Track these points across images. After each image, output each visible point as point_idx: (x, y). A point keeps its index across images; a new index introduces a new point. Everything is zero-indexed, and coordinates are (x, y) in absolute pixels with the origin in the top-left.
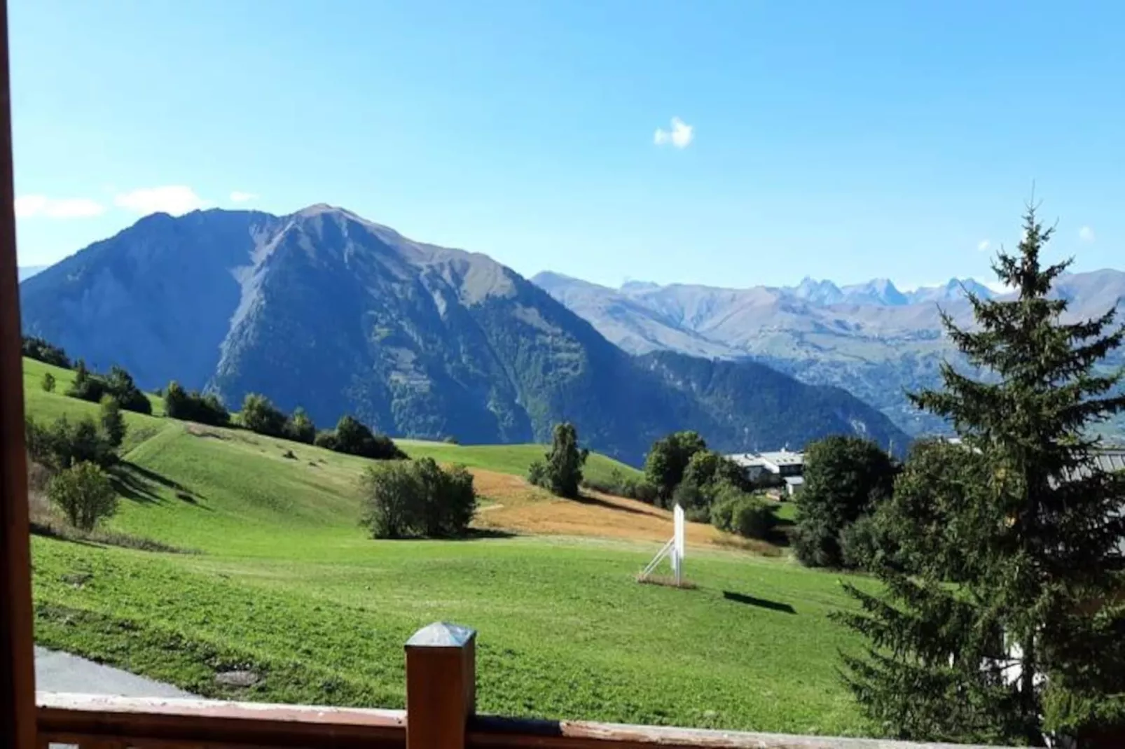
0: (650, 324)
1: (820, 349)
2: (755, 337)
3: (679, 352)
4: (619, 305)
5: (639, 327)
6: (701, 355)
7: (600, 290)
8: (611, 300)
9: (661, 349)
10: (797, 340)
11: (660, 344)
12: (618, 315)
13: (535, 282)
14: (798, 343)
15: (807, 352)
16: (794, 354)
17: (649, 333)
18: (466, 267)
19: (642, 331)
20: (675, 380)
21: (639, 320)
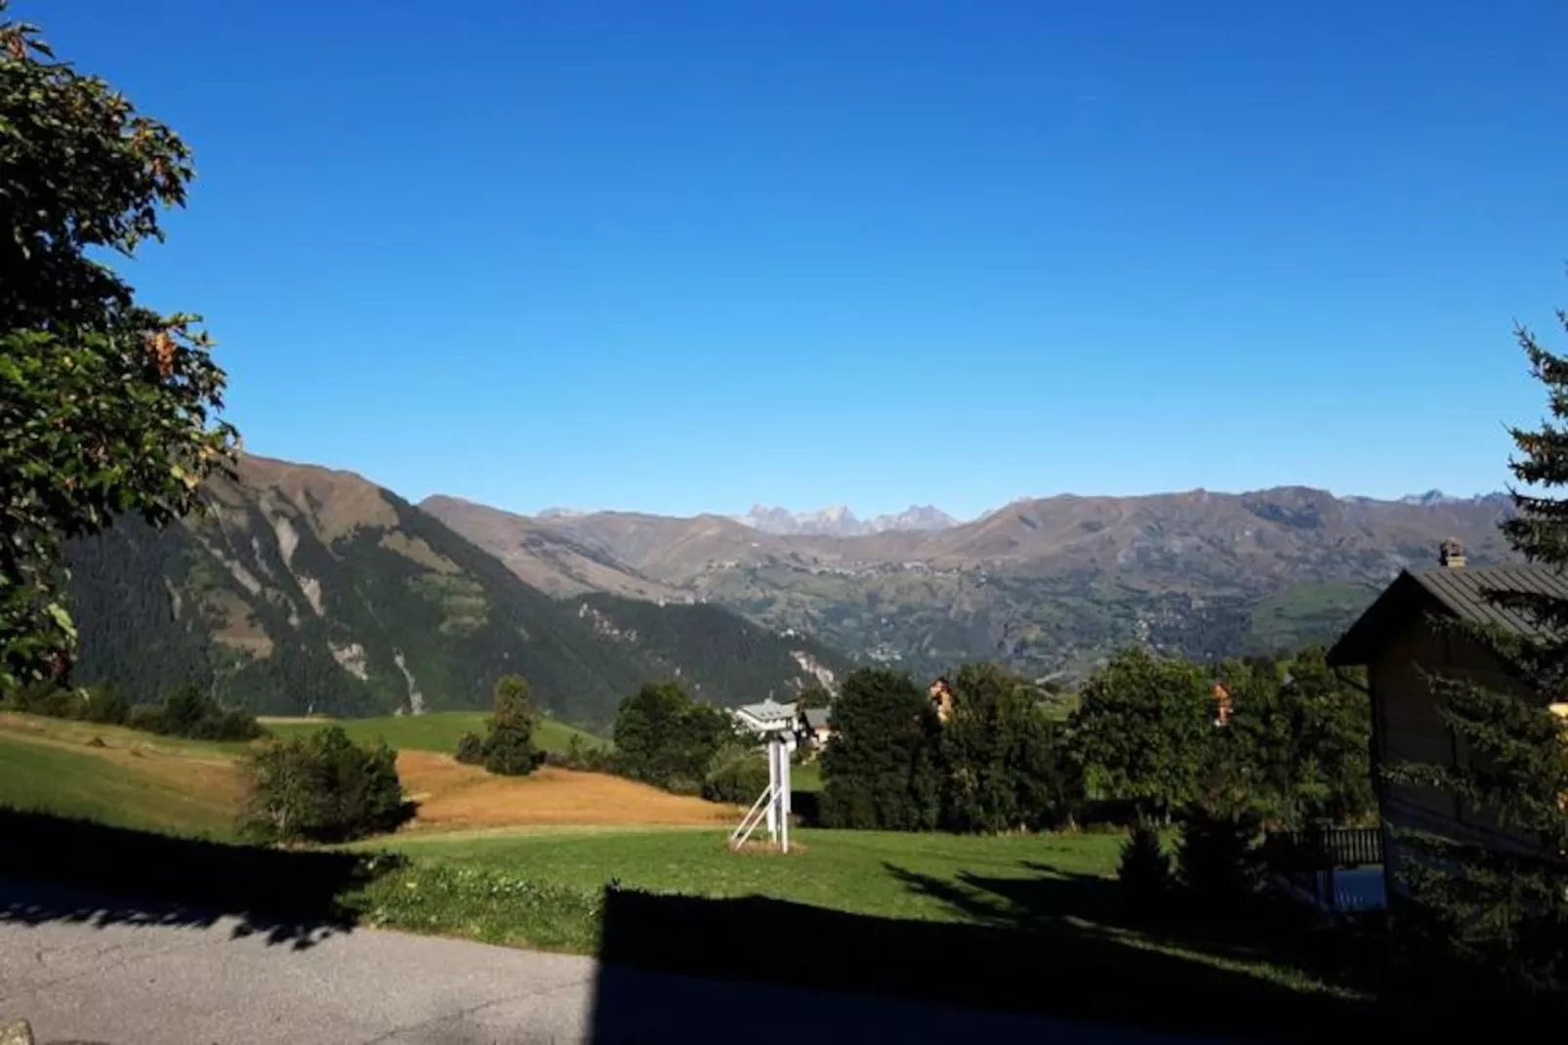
0: (575, 560)
1: (776, 586)
2: (702, 575)
3: (614, 593)
4: (534, 536)
5: (562, 565)
6: (640, 597)
7: (512, 520)
8: (524, 532)
9: (591, 590)
10: (750, 578)
11: (590, 585)
12: (535, 550)
13: (425, 509)
14: (752, 582)
15: (763, 590)
16: (749, 593)
17: (575, 571)
18: (331, 487)
19: (566, 570)
20: (612, 629)
21: (562, 557)
